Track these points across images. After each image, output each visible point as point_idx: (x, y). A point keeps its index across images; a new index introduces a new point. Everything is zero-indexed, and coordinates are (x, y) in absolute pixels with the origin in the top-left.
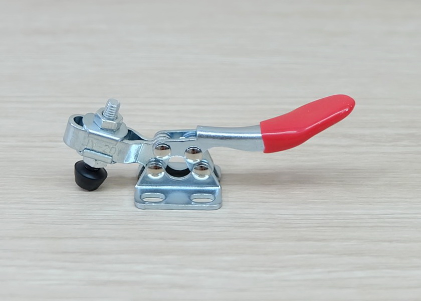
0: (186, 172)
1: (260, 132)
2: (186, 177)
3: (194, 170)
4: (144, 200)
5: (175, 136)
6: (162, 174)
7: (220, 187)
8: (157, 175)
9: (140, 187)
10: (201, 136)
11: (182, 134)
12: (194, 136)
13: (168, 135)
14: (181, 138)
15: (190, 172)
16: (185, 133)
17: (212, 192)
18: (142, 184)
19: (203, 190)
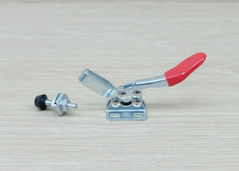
0: (130, 103)
1: (165, 77)
2: (130, 105)
3: (133, 102)
4: (111, 117)
5: (127, 87)
6: (119, 104)
7: (145, 110)
8: (116, 105)
9: (108, 111)
10: (138, 85)
11: (130, 85)
12: (135, 85)
13: (123, 87)
14: (129, 87)
15: (131, 103)
16: (131, 85)
17: (142, 112)
18: (109, 109)
19: (138, 111)
